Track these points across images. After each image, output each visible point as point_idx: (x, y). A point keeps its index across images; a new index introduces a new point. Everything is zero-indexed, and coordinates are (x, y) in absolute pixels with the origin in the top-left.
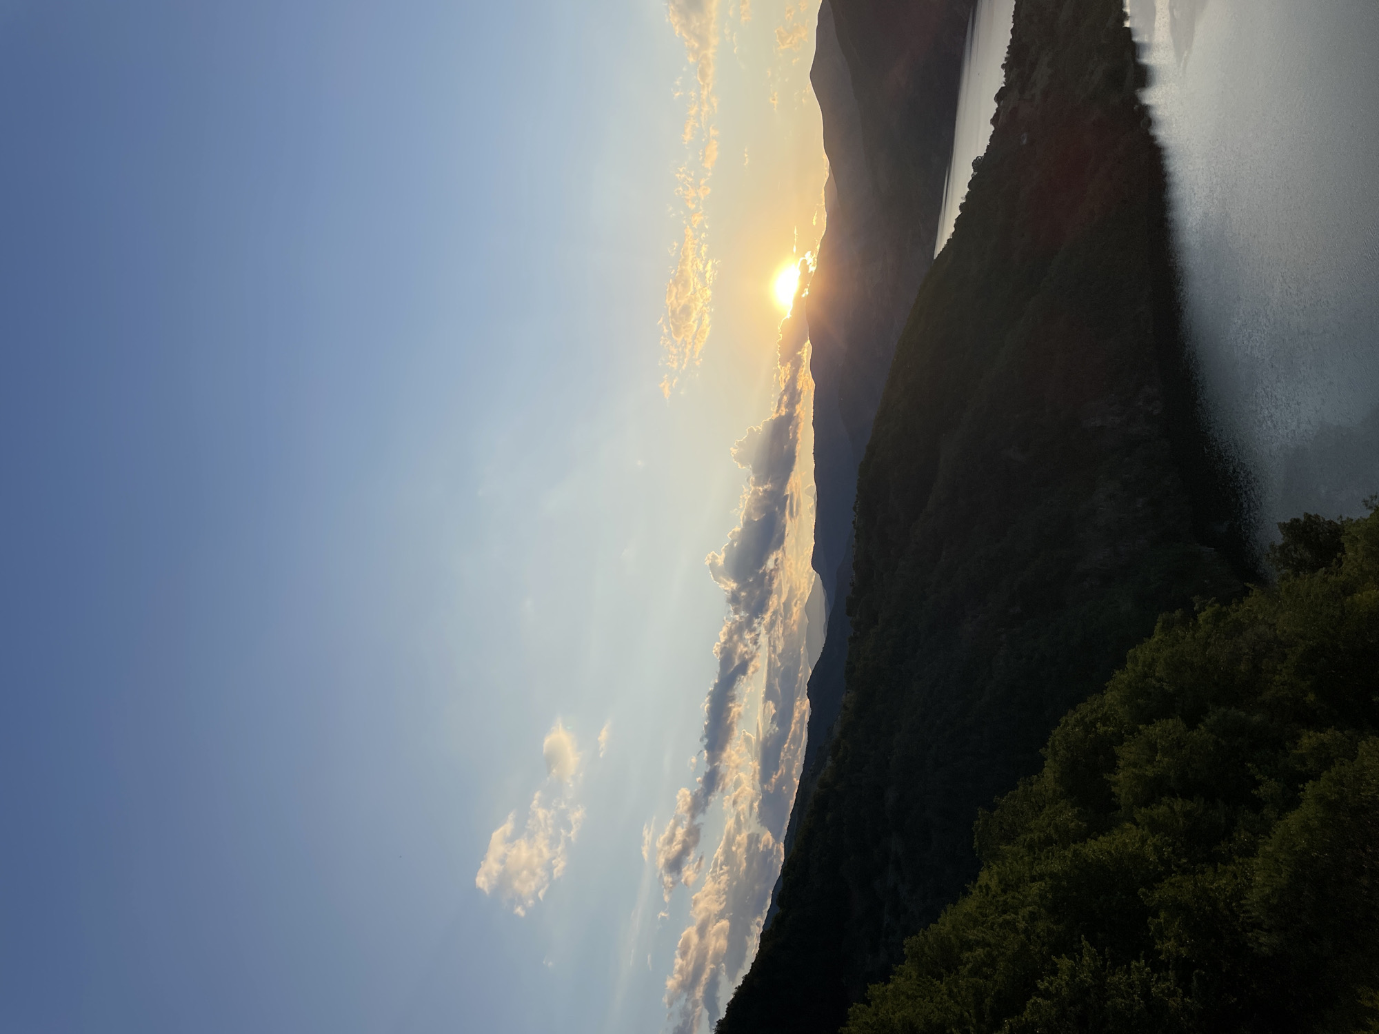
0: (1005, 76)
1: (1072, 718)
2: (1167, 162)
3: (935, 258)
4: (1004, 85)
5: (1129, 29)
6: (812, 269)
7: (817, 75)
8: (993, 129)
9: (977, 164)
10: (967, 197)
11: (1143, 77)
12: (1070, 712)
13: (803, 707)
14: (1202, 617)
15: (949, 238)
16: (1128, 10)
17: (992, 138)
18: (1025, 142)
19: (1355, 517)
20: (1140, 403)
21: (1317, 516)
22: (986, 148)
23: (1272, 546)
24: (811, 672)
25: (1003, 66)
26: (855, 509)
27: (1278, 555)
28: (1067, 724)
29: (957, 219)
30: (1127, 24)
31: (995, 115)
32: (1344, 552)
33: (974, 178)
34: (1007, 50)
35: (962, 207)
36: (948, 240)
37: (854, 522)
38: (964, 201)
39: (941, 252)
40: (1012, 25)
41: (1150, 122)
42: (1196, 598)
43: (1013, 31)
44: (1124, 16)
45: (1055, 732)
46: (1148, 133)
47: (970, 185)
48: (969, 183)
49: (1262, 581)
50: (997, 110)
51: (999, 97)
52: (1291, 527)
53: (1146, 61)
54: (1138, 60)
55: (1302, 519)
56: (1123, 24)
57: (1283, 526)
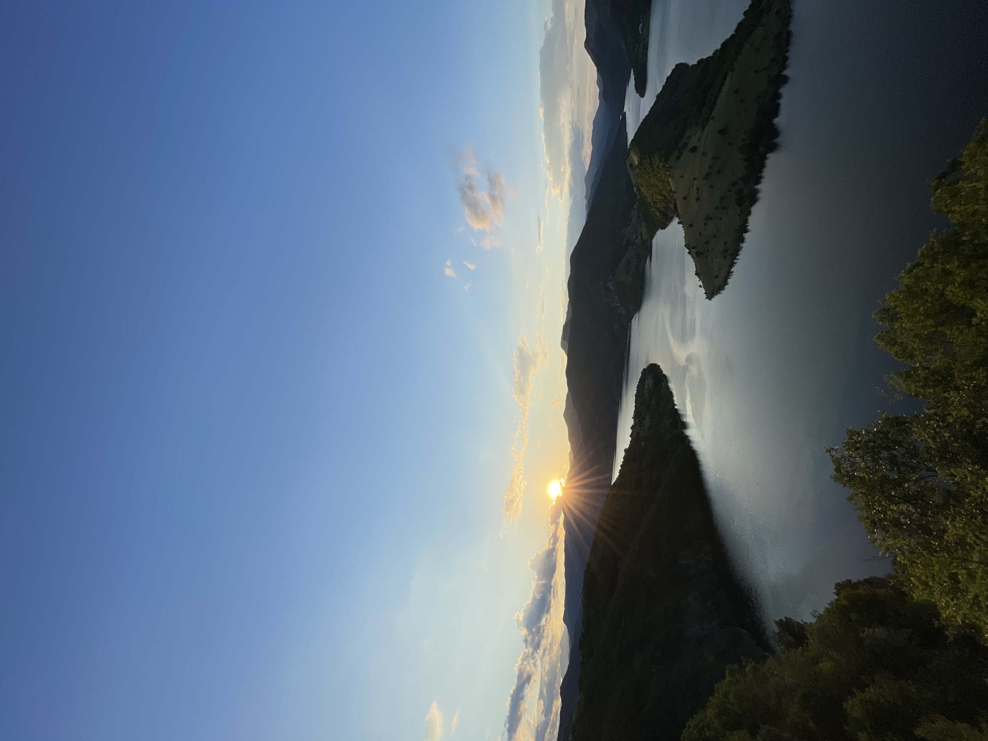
1: (691, 723)
2: (698, 456)
3: (612, 484)
4: (634, 424)
5: (677, 409)
6: (564, 485)
7: (566, 415)
8: (631, 439)
9: (626, 451)
10: (623, 462)
11: (684, 426)
12: (690, 720)
13: (558, 703)
14: (747, 669)
16: (676, 403)
17: (631, 442)
18: (643, 444)
19: (808, 621)
20: (702, 555)
21: (791, 619)
22: (629, 445)
23: (774, 632)
24: (562, 681)
25: (633, 418)
26: (582, 593)
27: (777, 637)
28: (689, 727)
29: (620, 470)
30: (676, 407)
31: (631, 434)
32: (808, 639)
33: (625, 456)
34: (634, 413)
35: (621, 466)
36: (617, 478)
37: (582, 600)
39: (614, 482)
41: (689, 441)
42: (742, 658)
43: (635, 406)
44: (675, 405)
45: (684, 731)
46: (689, 445)
47: (624, 458)
49: (773, 652)
50: (632, 432)
51: (632, 428)
52: (780, 623)
53: (684, 420)
54: (682, 420)
55: (784, 620)
56: (674, 407)
57: (776, 622)
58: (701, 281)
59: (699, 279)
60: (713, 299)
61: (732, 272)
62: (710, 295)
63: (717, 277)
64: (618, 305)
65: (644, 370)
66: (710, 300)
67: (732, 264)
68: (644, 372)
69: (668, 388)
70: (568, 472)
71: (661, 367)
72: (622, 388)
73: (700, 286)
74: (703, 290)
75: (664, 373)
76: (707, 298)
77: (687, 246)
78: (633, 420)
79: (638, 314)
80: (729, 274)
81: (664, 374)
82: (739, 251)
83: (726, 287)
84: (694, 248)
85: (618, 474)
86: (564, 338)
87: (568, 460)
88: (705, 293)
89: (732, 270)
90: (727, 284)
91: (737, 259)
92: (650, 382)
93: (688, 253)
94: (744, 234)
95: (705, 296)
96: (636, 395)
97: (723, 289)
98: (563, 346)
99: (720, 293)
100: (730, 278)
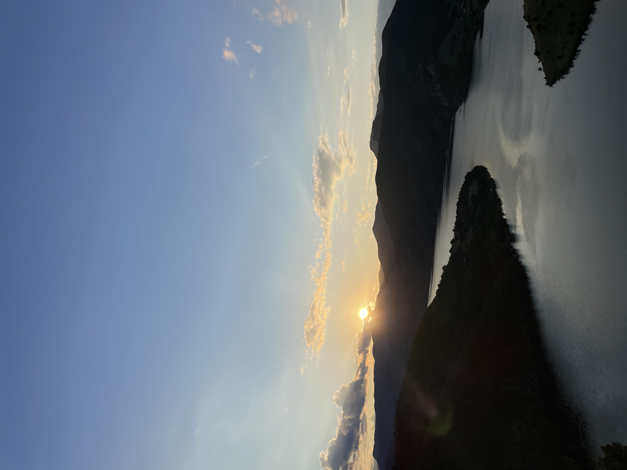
0: (454, 234)
2: (527, 273)
3: (428, 306)
4: (454, 238)
5: (505, 219)
6: (373, 309)
7: (376, 229)
8: (451, 254)
9: (444, 268)
10: (441, 281)
11: (513, 238)
15: (434, 298)
16: (504, 212)
17: (450, 258)
18: (464, 260)
21: (619, 444)
22: (448, 262)
23: (600, 458)
27: (603, 463)
29: (437, 291)
30: (504, 217)
31: (451, 249)
33: (444, 274)
34: (455, 224)
35: (439, 285)
36: (434, 299)
37: (394, 433)
38: (440, 283)
39: (431, 304)
40: (456, 215)
41: (518, 256)
44: (502, 214)
46: (518, 260)
47: (442, 276)
48: (441, 276)
50: (452, 247)
51: (452, 242)
52: (607, 449)
53: (513, 232)
54: (510, 231)
55: (612, 445)
56: (502, 217)
57: (603, 448)
58: (541, 63)
59: (538, 60)
60: (554, 85)
61: (579, 51)
62: (551, 81)
63: (560, 57)
64: (440, 94)
65: (468, 173)
66: (551, 86)
67: (580, 41)
68: (469, 177)
69: (495, 195)
70: (377, 294)
71: (489, 170)
72: (441, 197)
73: (540, 69)
74: (543, 74)
75: (491, 177)
76: (547, 84)
77: (526, 17)
78: (453, 233)
79: (463, 104)
80: (575, 53)
81: (492, 179)
82: (588, 24)
83: (571, 69)
84: (535, 20)
85: (436, 295)
86: (373, 137)
87: (378, 281)
88: (545, 78)
89: (579, 48)
90: (572, 66)
91: (586, 35)
92: (474, 188)
93: (528, 27)
94: (595, 2)
95: (545, 81)
96: (458, 204)
97: (567, 73)
98: (372, 147)
99: (563, 78)
100: (575, 59)
